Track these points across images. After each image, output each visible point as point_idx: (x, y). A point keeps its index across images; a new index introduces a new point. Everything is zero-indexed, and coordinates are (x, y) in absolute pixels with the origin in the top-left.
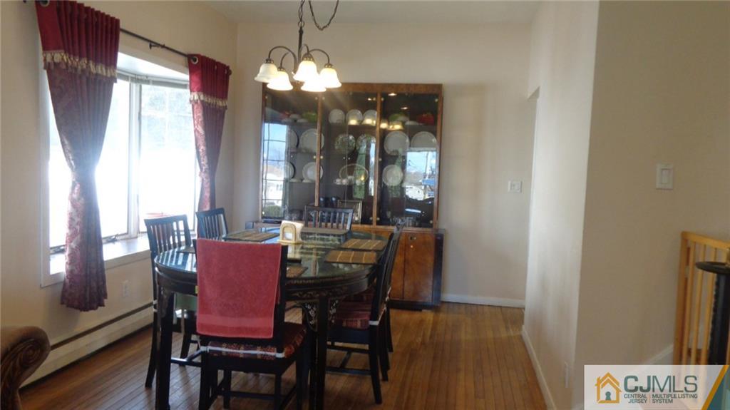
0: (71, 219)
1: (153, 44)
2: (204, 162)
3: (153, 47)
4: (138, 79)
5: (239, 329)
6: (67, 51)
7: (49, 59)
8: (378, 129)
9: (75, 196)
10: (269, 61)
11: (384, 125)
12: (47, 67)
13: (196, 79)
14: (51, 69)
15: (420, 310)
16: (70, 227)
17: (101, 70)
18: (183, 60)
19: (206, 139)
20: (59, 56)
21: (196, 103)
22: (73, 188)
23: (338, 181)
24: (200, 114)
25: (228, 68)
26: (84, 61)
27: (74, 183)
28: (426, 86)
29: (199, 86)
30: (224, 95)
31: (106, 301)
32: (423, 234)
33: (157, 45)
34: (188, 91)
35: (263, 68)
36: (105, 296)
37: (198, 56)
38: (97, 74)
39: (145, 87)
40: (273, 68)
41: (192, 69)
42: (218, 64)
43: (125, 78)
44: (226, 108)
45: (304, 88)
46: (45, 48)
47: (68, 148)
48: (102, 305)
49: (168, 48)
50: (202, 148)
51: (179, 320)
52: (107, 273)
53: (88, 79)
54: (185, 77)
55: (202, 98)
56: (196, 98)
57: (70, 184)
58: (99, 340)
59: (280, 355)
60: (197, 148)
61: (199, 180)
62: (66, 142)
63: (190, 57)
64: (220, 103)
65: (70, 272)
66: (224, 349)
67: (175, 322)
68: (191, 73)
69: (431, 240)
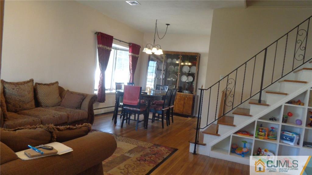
0: (100, 81)
1: (120, 41)
2: (131, 71)
3: (120, 42)
4: (116, 49)
5: (131, 103)
6: (102, 45)
7: (99, 46)
8: (180, 65)
9: (101, 76)
10: (146, 47)
11: (182, 64)
12: (98, 48)
13: (131, 49)
14: (99, 48)
15: (188, 117)
16: (99, 83)
17: (108, 48)
18: (128, 44)
19: (132, 65)
20: (101, 46)
21: (130, 55)
22: (101, 75)
23: (168, 79)
24: (131, 59)
25: (140, 46)
26: (105, 46)
27: (101, 74)
28: (194, 53)
29: (131, 51)
30: (138, 53)
31: (105, 101)
32: (190, 95)
33: (121, 41)
34: (129, 52)
35: (144, 49)
36: (105, 100)
37: (132, 43)
38: (108, 49)
39: (118, 51)
40: (147, 49)
41: (130, 47)
42: (137, 45)
43: (113, 48)
44: (138, 57)
45: (155, 54)
46: (98, 44)
47: (101, 65)
48: (104, 102)
49: (124, 42)
50: (131, 67)
51: (120, 105)
52: (106, 96)
53: (106, 50)
54: (128, 49)
55: (132, 54)
56: (130, 54)
57: (100, 74)
58: (103, 111)
59: (139, 110)
60: (130, 67)
61: (130, 76)
62: (100, 64)
63: (130, 44)
64: (137, 56)
65: (99, 93)
66: (128, 108)
67: (119, 105)
68: (130, 48)
69: (192, 97)
